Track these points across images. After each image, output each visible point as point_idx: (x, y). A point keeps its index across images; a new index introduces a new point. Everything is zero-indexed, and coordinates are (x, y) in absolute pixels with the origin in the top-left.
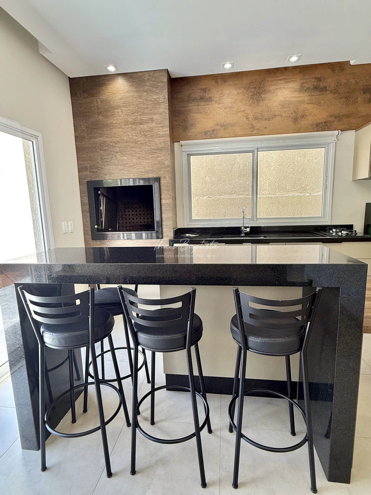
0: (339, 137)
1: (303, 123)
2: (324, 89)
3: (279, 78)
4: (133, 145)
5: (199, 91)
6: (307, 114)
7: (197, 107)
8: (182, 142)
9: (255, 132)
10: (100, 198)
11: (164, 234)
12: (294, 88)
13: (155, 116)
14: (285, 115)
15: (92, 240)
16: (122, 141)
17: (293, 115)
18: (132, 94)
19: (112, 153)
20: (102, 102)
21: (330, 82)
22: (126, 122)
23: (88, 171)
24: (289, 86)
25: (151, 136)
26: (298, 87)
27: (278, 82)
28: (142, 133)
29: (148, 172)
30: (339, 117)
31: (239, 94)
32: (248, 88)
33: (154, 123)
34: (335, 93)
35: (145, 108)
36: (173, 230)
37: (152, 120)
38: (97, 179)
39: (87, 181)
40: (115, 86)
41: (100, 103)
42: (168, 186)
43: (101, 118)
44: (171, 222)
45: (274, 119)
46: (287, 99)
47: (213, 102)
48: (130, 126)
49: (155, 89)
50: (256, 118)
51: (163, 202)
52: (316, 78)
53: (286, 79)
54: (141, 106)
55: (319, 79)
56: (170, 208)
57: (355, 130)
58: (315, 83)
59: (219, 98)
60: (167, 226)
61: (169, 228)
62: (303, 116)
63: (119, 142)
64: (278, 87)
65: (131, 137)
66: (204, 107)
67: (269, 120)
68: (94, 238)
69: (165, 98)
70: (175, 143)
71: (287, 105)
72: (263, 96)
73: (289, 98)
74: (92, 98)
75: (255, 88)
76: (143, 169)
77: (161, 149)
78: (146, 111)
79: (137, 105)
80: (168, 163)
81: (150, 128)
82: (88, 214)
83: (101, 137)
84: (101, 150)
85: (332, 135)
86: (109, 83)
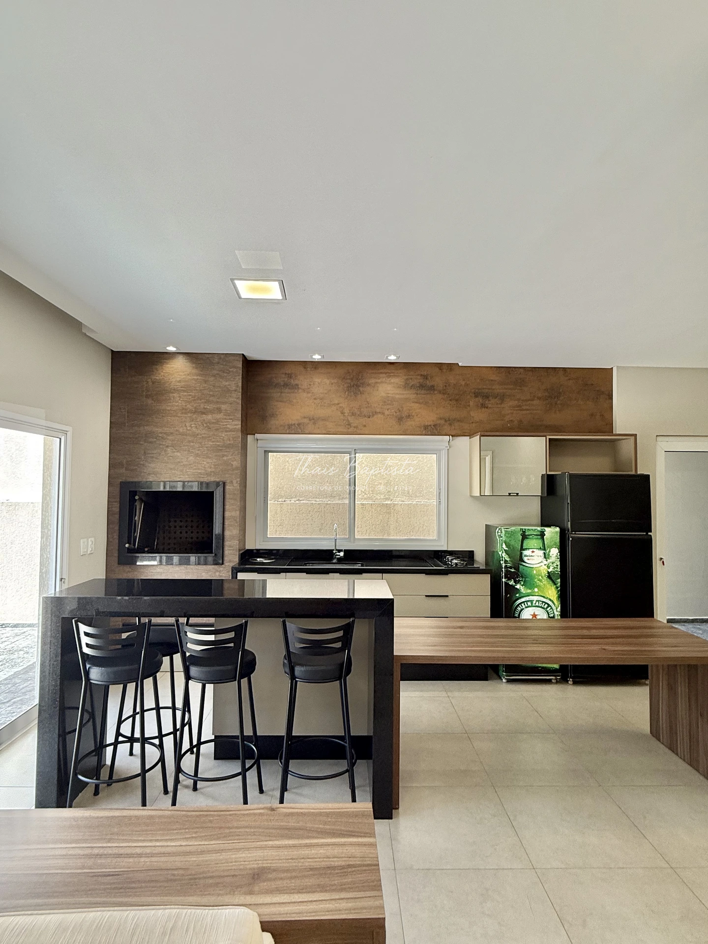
0: (452, 443)
1: (410, 423)
2: (432, 388)
3: (380, 371)
4: (190, 439)
5: (284, 376)
6: (413, 414)
7: (280, 394)
8: (258, 436)
9: (351, 430)
10: (136, 504)
11: (226, 558)
12: (397, 384)
13: (223, 406)
14: (388, 413)
15: (118, 564)
16: (177, 433)
17: (397, 414)
18: (195, 377)
19: (161, 446)
20: (153, 383)
21: (438, 381)
22: (183, 409)
23: (124, 469)
24: (392, 381)
25: (217, 430)
26: (402, 383)
27: (378, 375)
28: (205, 425)
29: (209, 474)
30: (450, 421)
31: (332, 384)
32: (344, 378)
33: (222, 414)
34: (444, 394)
35: (212, 396)
36: (238, 553)
37: (219, 410)
38: (136, 480)
39: (121, 482)
40: (173, 366)
41: (150, 383)
42: (234, 494)
43: (150, 401)
44: (236, 542)
45: (375, 416)
46: (389, 395)
47: (300, 391)
48: (189, 415)
49: (225, 375)
50: (353, 413)
51: (227, 514)
52: (421, 375)
53: (388, 372)
54: (205, 392)
55: (425, 377)
56: (237, 522)
57: (469, 437)
58: (421, 381)
59: (307, 386)
60: (230, 546)
61: (233, 550)
62: (409, 416)
63: (172, 433)
64: (379, 381)
65: (189, 428)
66: (288, 395)
67: (369, 417)
68: (120, 563)
69: (237, 386)
70: (248, 436)
71: (389, 402)
72: (361, 389)
73: (392, 394)
74: (140, 377)
75: (352, 379)
76: (202, 470)
77: (229, 447)
78: (211, 399)
79: (201, 390)
80: (236, 463)
81: (215, 420)
82: (117, 528)
83: (147, 426)
84: (145, 442)
85: (442, 441)
86: (165, 362)
